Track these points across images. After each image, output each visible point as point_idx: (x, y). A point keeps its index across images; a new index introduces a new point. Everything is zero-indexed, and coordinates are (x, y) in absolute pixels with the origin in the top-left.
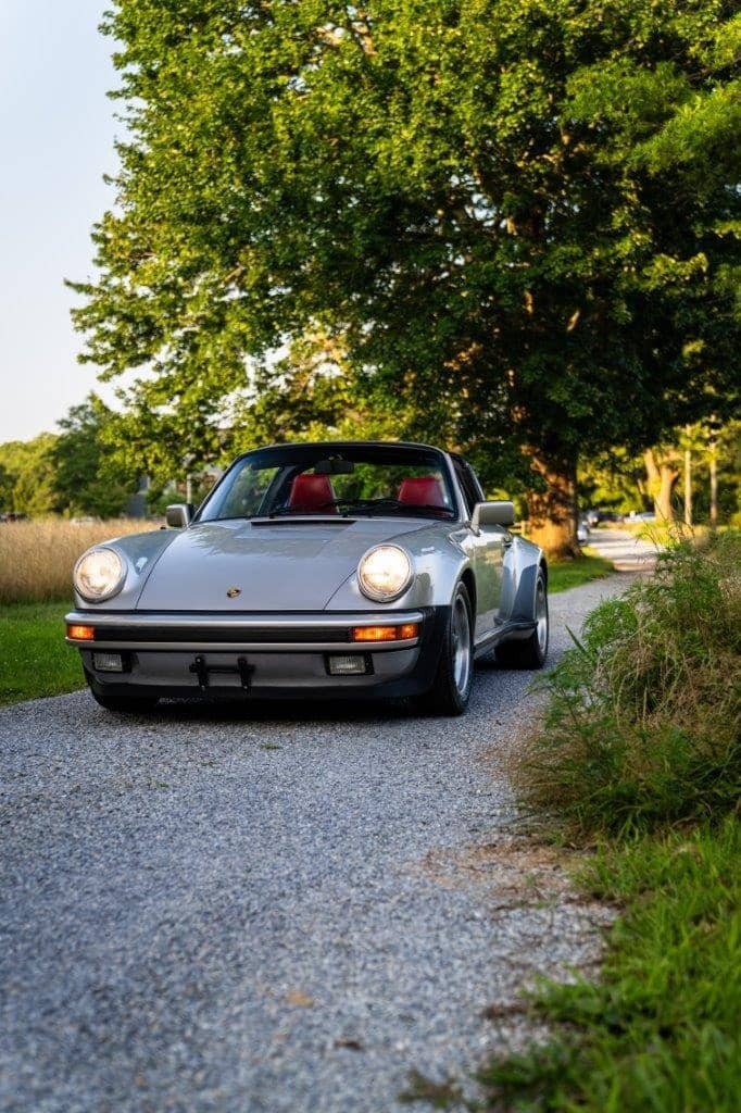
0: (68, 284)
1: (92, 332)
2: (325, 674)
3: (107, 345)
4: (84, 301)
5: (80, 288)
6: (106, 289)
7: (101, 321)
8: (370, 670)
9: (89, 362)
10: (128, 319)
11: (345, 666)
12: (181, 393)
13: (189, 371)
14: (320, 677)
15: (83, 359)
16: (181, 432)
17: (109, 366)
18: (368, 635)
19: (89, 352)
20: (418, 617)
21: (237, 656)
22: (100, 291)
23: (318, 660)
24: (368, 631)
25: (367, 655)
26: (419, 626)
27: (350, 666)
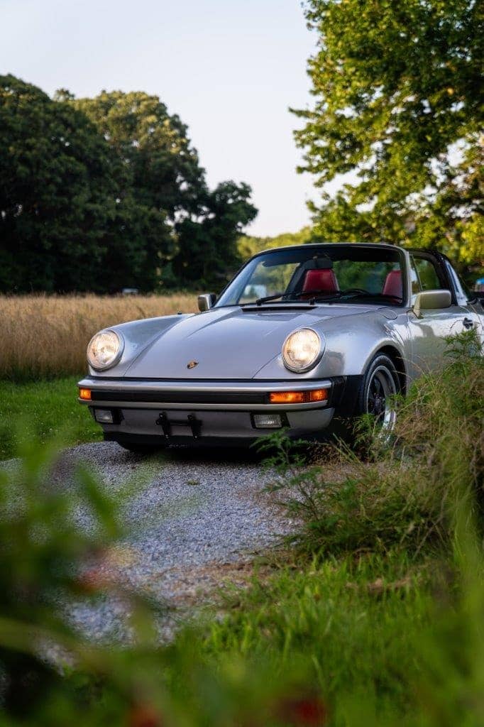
0: (291, 110)
1: (308, 148)
3: (318, 157)
4: (302, 123)
5: (300, 113)
6: (320, 113)
7: (316, 139)
9: (306, 173)
10: (335, 136)
12: (377, 193)
13: (382, 176)
15: (300, 170)
16: (374, 225)
17: (323, 174)
19: (305, 164)
22: (318, 115)
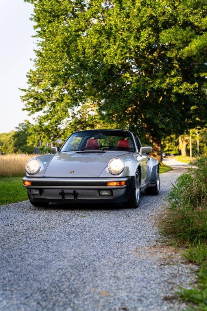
0: (19, 89)
1: (26, 102)
2: (99, 195)
3: (30, 106)
4: (24, 94)
5: (23, 90)
6: (30, 90)
7: (29, 99)
8: (112, 194)
9: (25, 111)
10: (36, 99)
11: (104, 193)
12: (50, 119)
13: (53, 113)
14: (97, 197)
15: (24, 110)
16: (51, 130)
17: (31, 112)
18: (111, 184)
19: (25, 108)
20: (126, 179)
21: (74, 190)
22: (29, 91)
23: (97, 191)
24: (112, 183)
25: (111, 190)
26: (126, 182)
27: (106, 193)
